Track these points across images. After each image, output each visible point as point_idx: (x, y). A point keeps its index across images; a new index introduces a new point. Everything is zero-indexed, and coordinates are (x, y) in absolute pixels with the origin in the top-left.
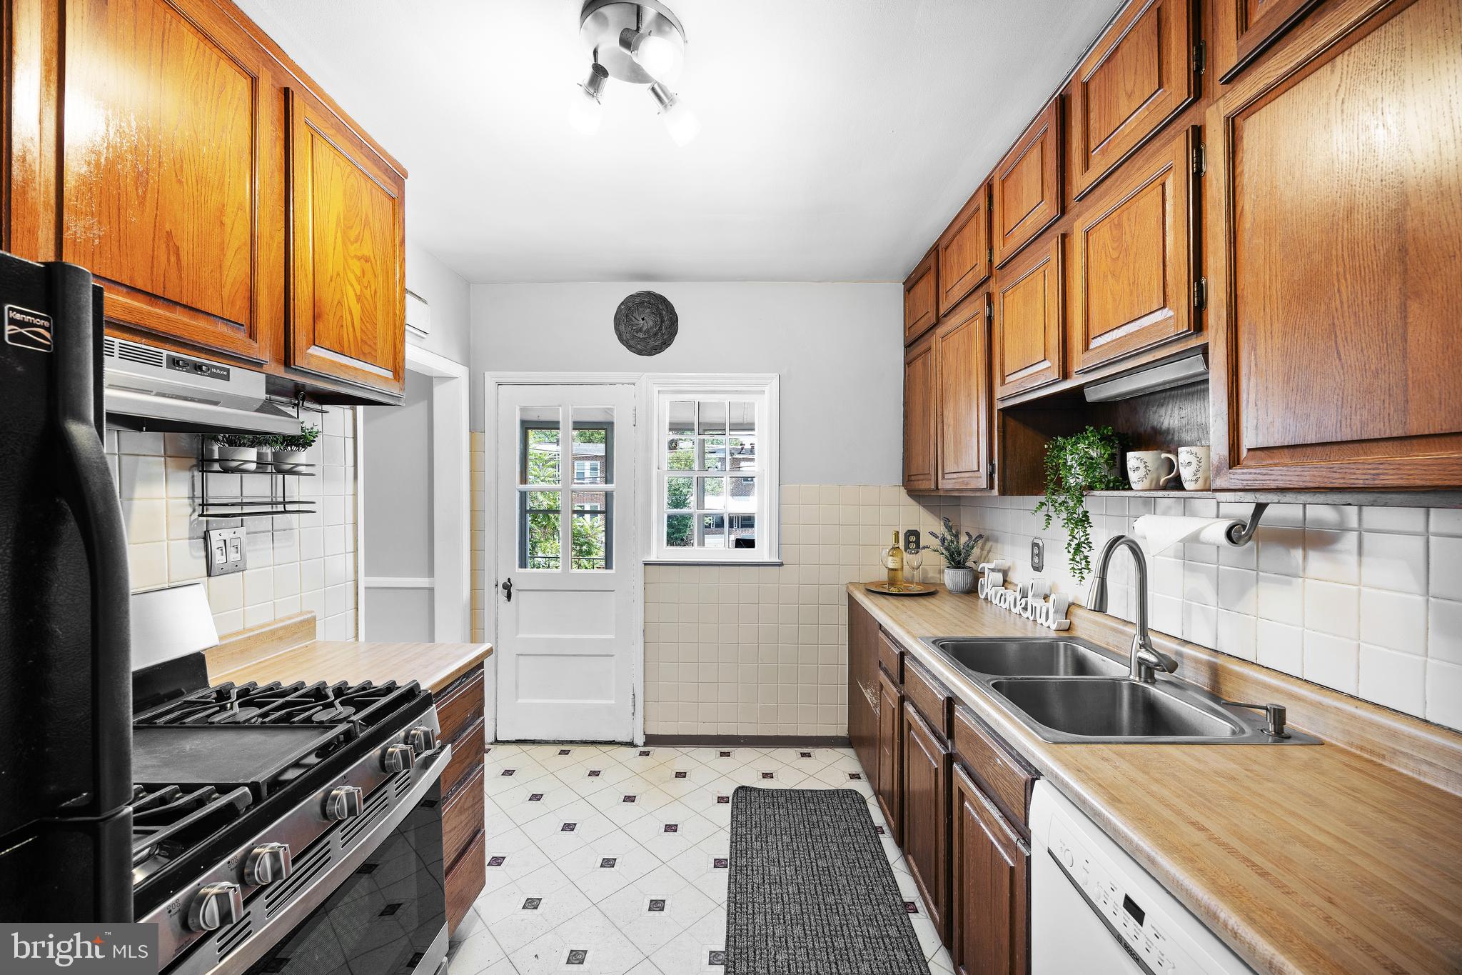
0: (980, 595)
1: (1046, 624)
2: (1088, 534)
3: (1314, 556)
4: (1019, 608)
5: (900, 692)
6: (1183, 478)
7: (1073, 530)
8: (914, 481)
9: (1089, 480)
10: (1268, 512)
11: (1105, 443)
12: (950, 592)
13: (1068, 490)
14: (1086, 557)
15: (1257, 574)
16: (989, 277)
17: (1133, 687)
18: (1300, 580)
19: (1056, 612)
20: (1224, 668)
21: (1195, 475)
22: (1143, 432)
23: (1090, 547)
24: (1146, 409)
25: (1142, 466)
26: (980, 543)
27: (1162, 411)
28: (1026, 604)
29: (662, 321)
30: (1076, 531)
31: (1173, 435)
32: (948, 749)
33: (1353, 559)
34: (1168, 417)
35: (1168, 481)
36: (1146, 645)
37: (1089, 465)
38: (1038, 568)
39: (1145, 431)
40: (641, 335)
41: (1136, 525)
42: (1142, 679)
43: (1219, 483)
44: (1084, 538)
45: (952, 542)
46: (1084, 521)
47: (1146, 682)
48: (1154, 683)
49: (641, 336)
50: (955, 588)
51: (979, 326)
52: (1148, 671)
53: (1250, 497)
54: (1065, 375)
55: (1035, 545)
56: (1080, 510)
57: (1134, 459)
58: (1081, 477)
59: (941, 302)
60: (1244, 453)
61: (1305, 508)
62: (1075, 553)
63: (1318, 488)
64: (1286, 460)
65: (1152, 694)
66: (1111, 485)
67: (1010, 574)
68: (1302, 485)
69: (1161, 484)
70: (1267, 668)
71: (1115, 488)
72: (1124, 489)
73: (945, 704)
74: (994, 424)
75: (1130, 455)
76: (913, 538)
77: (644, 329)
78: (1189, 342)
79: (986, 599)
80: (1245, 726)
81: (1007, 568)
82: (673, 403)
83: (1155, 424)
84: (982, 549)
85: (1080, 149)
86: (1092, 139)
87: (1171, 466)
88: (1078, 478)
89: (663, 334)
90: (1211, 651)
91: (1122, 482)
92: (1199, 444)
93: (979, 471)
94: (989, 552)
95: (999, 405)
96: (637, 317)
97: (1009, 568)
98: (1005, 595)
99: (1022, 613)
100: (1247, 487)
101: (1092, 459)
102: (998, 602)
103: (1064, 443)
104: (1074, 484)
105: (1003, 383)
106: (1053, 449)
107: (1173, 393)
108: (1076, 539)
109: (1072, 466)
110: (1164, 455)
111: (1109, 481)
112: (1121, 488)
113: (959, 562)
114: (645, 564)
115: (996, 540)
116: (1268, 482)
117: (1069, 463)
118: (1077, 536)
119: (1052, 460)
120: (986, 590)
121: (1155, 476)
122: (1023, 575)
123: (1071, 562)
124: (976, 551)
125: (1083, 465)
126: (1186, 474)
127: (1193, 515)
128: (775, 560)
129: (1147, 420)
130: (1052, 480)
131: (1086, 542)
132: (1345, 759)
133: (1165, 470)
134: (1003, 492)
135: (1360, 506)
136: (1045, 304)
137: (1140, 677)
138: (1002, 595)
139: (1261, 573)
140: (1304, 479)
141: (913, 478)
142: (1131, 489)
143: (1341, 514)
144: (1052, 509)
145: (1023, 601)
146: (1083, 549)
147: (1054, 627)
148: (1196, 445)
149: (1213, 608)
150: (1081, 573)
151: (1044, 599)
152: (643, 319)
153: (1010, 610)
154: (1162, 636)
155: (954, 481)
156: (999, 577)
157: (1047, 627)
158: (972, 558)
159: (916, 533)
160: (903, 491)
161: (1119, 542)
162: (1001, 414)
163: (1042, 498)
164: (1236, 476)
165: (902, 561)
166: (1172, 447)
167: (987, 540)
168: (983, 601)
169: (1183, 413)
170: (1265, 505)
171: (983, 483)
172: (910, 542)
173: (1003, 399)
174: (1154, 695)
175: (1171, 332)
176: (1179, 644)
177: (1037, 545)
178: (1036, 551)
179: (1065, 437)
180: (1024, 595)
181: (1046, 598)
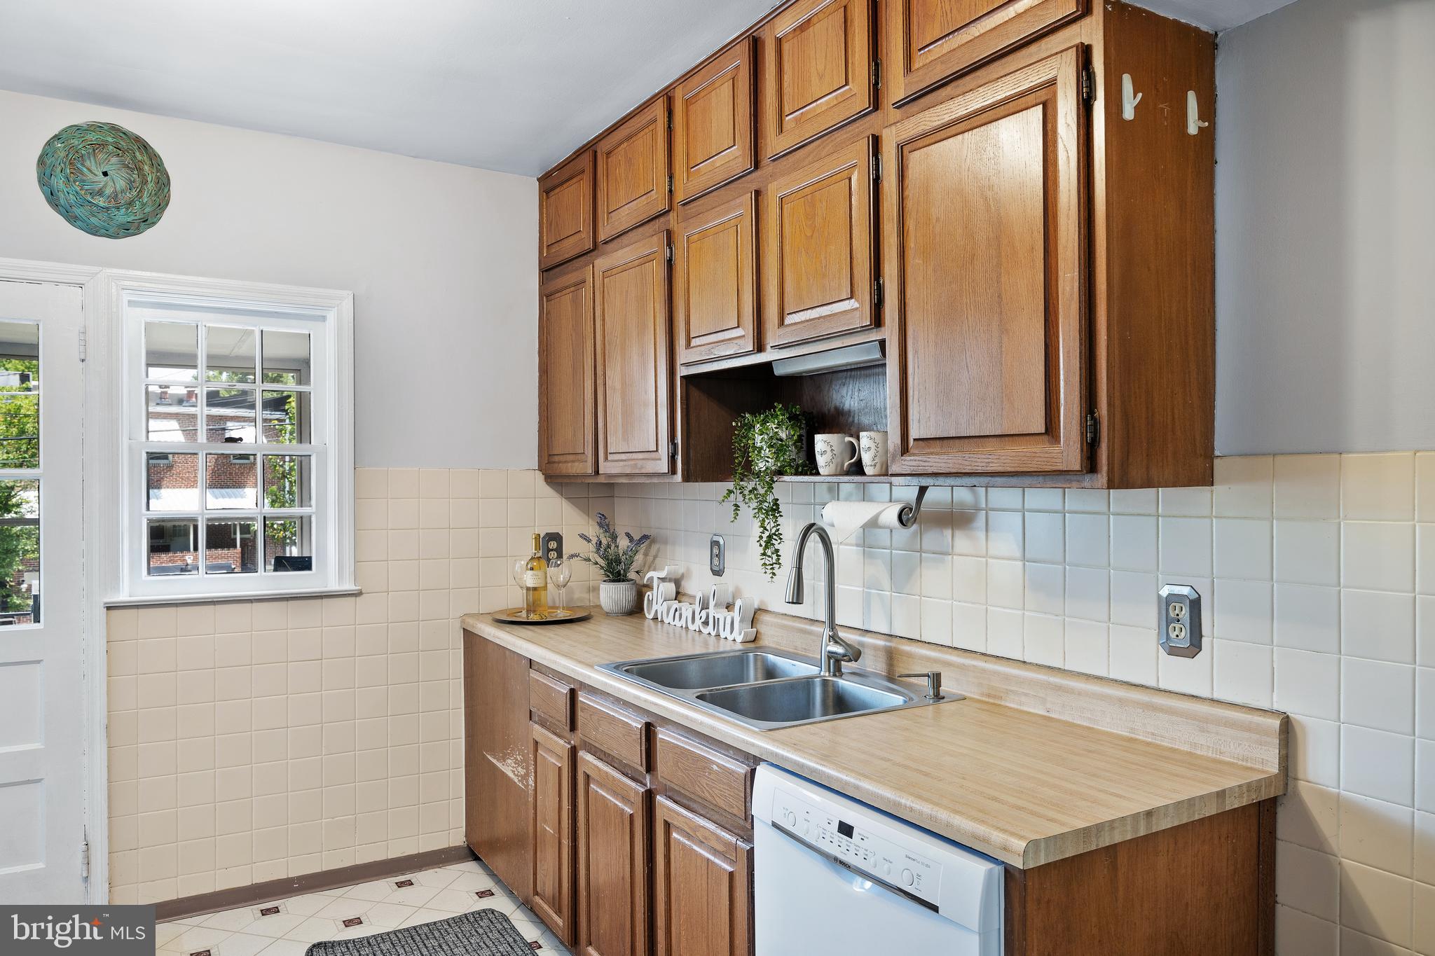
0: (647, 615)
1: (730, 638)
2: (779, 525)
3: (959, 534)
4: (698, 622)
5: (569, 743)
6: (864, 464)
7: (764, 520)
8: (559, 462)
9: (779, 465)
10: (928, 495)
11: (794, 423)
12: (607, 615)
13: (758, 475)
14: (777, 551)
15: (921, 555)
16: (669, 211)
17: (825, 683)
18: (950, 557)
19: (741, 621)
20: (897, 650)
21: (874, 460)
22: (827, 412)
23: (781, 539)
24: (829, 387)
25: (829, 449)
26: (643, 547)
27: (844, 391)
28: (707, 617)
29: (145, 182)
30: (767, 521)
31: (854, 417)
32: (645, 785)
33: (982, 535)
34: (849, 397)
35: (851, 465)
36: (835, 639)
37: (779, 448)
38: (718, 573)
39: (829, 411)
40: (101, 202)
41: (824, 512)
42: (832, 673)
43: (894, 469)
44: (775, 529)
45: (609, 546)
46: (775, 510)
47: (835, 675)
48: (841, 676)
49: (102, 204)
50: (615, 609)
51: (656, 270)
52: (836, 663)
53: (916, 481)
54: (760, 348)
55: (715, 544)
56: (770, 498)
57: (822, 441)
58: (770, 460)
59: (600, 224)
60: (911, 442)
61: (952, 489)
62: (766, 547)
63: (957, 473)
64: (938, 450)
65: (840, 686)
66: (800, 470)
67: (683, 583)
68: (947, 470)
69: (845, 469)
70: (928, 643)
71: (803, 473)
72: (812, 474)
73: (644, 732)
74: (676, 396)
75: (819, 438)
76: (553, 545)
77: (108, 191)
78: (871, 335)
79: (655, 619)
80: (912, 695)
81: (679, 577)
82: (149, 327)
83: (838, 404)
84: (646, 554)
85: (774, 108)
86: (786, 103)
87: (853, 450)
88: (768, 462)
89: (144, 205)
90: (887, 637)
91: (810, 467)
92: (875, 429)
93: (657, 451)
94: (655, 557)
95: (682, 371)
96: (93, 168)
97: (683, 576)
98: (681, 609)
99: (702, 629)
100: (914, 473)
101: (781, 440)
102: (670, 619)
103: (753, 420)
104: (764, 468)
105: (688, 345)
106: (742, 427)
107: (853, 373)
108: (767, 530)
109: (761, 448)
110: (848, 439)
111: (798, 466)
112: (809, 473)
113: (619, 573)
114: (109, 608)
115: (665, 542)
116: (926, 468)
117: (759, 445)
118: (768, 528)
119: (740, 440)
120: (655, 607)
121: (839, 460)
122: (700, 582)
123: (762, 557)
124: (639, 558)
125: (772, 446)
126: (867, 458)
127: (871, 500)
128: (349, 586)
129: (830, 399)
130: (740, 462)
131: (777, 533)
132: (978, 705)
133: (847, 455)
134: (687, 478)
135: (987, 487)
136: (737, 263)
137: (829, 672)
138: (676, 610)
139: (923, 554)
140: (949, 465)
141: (556, 459)
142: (818, 474)
143: (975, 495)
144: (740, 498)
145: (704, 613)
146: (774, 542)
147: (739, 639)
148: (873, 430)
149: (888, 593)
150: (773, 569)
151: (727, 608)
152: (105, 174)
153: (687, 628)
154: (846, 629)
155: (622, 463)
156: (671, 587)
157: (733, 638)
158: (635, 567)
159: (557, 537)
160: (540, 477)
161: (812, 529)
162: (684, 383)
163: (730, 485)
164: (906, 463)
165: (546, 577)
166: (854, 430)
167: (654, 541)
168: (651, 622)
169: (863, 394)
170: (927, 487)
171: (663, 467)
172: (549, 550)
173: (687, 365)
174: (842, 688)
175: (857, 324)
176: (860, 635)
177: (717, 543)
178: (716, 551)
179: (753, 413)
180: (705, 606)
181: (729, 607)
